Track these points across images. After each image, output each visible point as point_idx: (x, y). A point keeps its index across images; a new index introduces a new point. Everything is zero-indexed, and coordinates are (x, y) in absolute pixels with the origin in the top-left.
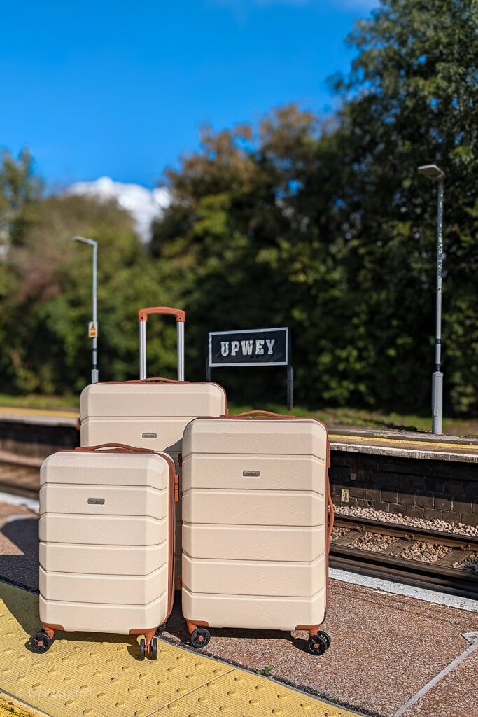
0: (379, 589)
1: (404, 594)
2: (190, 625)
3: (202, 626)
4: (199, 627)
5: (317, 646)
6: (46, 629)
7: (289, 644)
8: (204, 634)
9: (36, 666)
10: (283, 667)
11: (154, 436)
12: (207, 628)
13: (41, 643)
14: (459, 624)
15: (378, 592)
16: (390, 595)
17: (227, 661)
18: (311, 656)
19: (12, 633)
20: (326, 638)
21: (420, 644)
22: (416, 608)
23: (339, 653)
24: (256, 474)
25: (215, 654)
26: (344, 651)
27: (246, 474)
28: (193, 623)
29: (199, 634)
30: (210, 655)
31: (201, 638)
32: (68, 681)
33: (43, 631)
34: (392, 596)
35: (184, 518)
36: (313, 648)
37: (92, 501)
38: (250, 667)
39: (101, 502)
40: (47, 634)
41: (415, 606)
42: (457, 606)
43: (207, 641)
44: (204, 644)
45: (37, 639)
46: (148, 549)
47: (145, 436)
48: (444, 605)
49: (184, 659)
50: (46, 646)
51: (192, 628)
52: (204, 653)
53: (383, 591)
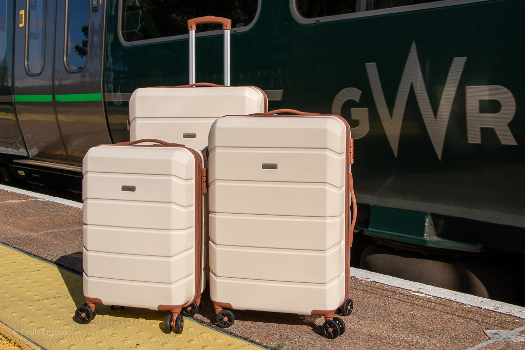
0: (418, 292)
1: (442, 297)
2: (216, 307)
3: (227, 308)
4: (224, 309)
5: (331, 330)
6: (88, 302)
7: (309, 329)
8: (228, 316)
9: (76, 332)
10: (295, 346)
11: (193, 136)
12: (231, 310)
13: (84, 315)
14: (486, 323)
15: (417, 294)
16: (428, 297)
17: (246, 339)
18: (324, 339)
19: (64, 308)
20: (342, 324)
21: (437, 336)
22: (448, 308)
23: (353, 338)
24: (274, 167)
25: (237, 333)
26: (359, 337)
27: (265, 166)
28: (220, 304)
29: (224, 315)
30: (231, 334)
31: (226, 319)
32: (99, 344)
33: (86, 305)
34: (429, 298)
35: (211, 209)
36: (328, 332)
37: (125, 188)
38: (265, 344)
39: (132, 189)
40: (89, 307)
41: (448, 306)
42: (491, 308)
43: (231, 322)
44: (229, 326)
45: (81, 311)
46: (173, 233)
47: (186, 136)
48: (479, 307)
49: (206, 334)
50: (88, 317)
51: (219, 310)
52: (227, 332)
53: (423, 293)
